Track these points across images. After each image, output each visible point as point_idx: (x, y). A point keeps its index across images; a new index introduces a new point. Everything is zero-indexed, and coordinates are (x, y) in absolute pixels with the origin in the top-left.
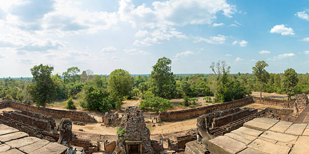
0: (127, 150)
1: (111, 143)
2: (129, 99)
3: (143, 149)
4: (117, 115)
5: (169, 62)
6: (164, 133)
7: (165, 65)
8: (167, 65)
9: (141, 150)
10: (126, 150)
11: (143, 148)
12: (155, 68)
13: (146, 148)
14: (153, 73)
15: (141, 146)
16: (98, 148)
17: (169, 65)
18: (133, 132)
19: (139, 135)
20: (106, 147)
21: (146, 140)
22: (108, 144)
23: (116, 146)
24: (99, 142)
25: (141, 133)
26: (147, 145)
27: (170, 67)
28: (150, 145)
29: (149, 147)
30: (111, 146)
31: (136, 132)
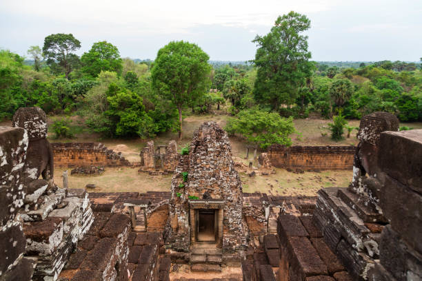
0: (193, 224)
1: (158, 209)
3: (225, 222)
6: (274, 194)
8: (299, 34)
9: (221, 224)
11: (224, 220)
13: (230, 220)
17: (303, 34)
18: (206, 179)
19: (219, 186)
20: (148, 220)
21: (232, 201)
22: (153, 210)
23: (169, 214)
24: (133, 207)
25: (222, 182)
26: (234, 212)
27: (304, 36)
28: (239, 215)
29: (238, 218)
30: (158, 214)
31: (212, 179)
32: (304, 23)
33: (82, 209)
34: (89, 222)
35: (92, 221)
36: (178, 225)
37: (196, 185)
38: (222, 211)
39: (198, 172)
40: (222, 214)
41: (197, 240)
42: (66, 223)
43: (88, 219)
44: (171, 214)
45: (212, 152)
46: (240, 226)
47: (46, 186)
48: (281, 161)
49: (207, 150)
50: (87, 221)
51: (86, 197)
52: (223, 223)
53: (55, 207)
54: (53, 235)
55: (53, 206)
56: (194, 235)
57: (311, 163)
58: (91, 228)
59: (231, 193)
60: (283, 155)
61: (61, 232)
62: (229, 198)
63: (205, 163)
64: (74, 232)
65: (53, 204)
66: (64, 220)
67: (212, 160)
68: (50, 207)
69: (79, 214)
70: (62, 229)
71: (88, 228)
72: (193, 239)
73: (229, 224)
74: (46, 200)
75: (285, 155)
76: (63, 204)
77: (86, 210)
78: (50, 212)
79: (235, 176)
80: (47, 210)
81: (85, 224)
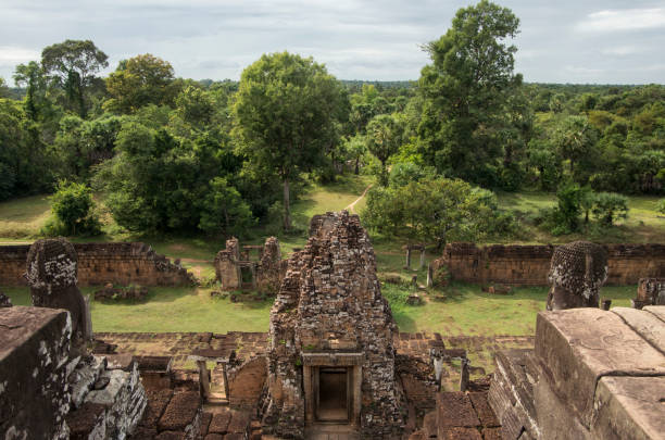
0: (308, 391)
1: (248, 366)
2: (328, 181)
3: (365, 388)
4: (274, 248)
5: (507, 24)
6: (456, 334)
7: (486, 37)
8: (499, 41)
9: (357, 391)
10: (303, 394)
11: (364, 382)
12: (440, 51)
13: (374, 385)
14: (431, 78)
15: (358, 373)
16: (203, 391)
17: (505, 41)
18: (332, 314)
19: (353, 326)
20: (230, 384)
21: (376, 352)
22: (238, 368)
23: (266, 375)
24: (204, 362)
25: (360, 319)
26: (380, 370)
27: (508, 46)
28: (390, 375)
29: (387, 380)
30: (247, 374)
31: (341, 314)
32: (506, 23)
33: (129, 387)
34: (140, 407)
35: (145, 405)
36: (283, 394)
37: (313, 325)
38: (360, 369)
39: (316, 303)
40: (360, 374)
41: (317, 419)
42: (109, 412)
43: (139, 403)
44: (270, 375)
45: (341, 266)
46: (392, 393)
47: (79, 358)
48: (468, 273)
49: (331, 263)
50: (138, 406)
51: (135, 368)
52: (362, 390)
53: (92, 388)
54: (94, 432)
55: (89, 387)
56: (311, 410)
57: (520, 275)
58: (143, 415)
59: (374, 338)
60: (471, 261)
61: (104, 426)
62: (371, 347)
63: (328, 286)
64: (121, 424)
65: (88, 383)
66: (107, 408)
67: (341, 280)
68: (85, 388)
69: (125, 396)
70: (104, 422)
71: (138, 417)
72: (309, 417)
73: (371, 390)
74: (79, 378)
75: (476, 261)
76: (103, 382)
77: (136, 388)
78: (85, 394)
79: (382, 307)
80: (82, 393)
81: (136, 410)
